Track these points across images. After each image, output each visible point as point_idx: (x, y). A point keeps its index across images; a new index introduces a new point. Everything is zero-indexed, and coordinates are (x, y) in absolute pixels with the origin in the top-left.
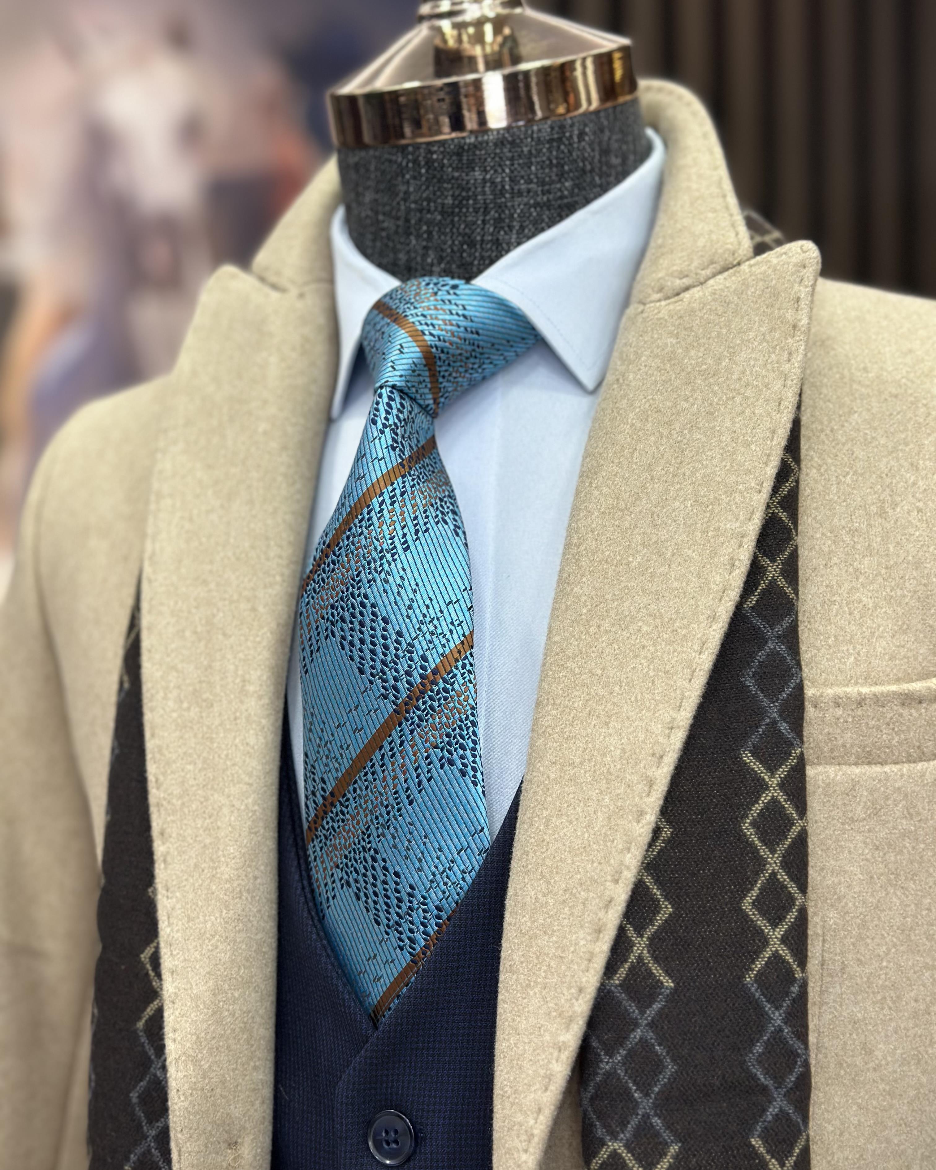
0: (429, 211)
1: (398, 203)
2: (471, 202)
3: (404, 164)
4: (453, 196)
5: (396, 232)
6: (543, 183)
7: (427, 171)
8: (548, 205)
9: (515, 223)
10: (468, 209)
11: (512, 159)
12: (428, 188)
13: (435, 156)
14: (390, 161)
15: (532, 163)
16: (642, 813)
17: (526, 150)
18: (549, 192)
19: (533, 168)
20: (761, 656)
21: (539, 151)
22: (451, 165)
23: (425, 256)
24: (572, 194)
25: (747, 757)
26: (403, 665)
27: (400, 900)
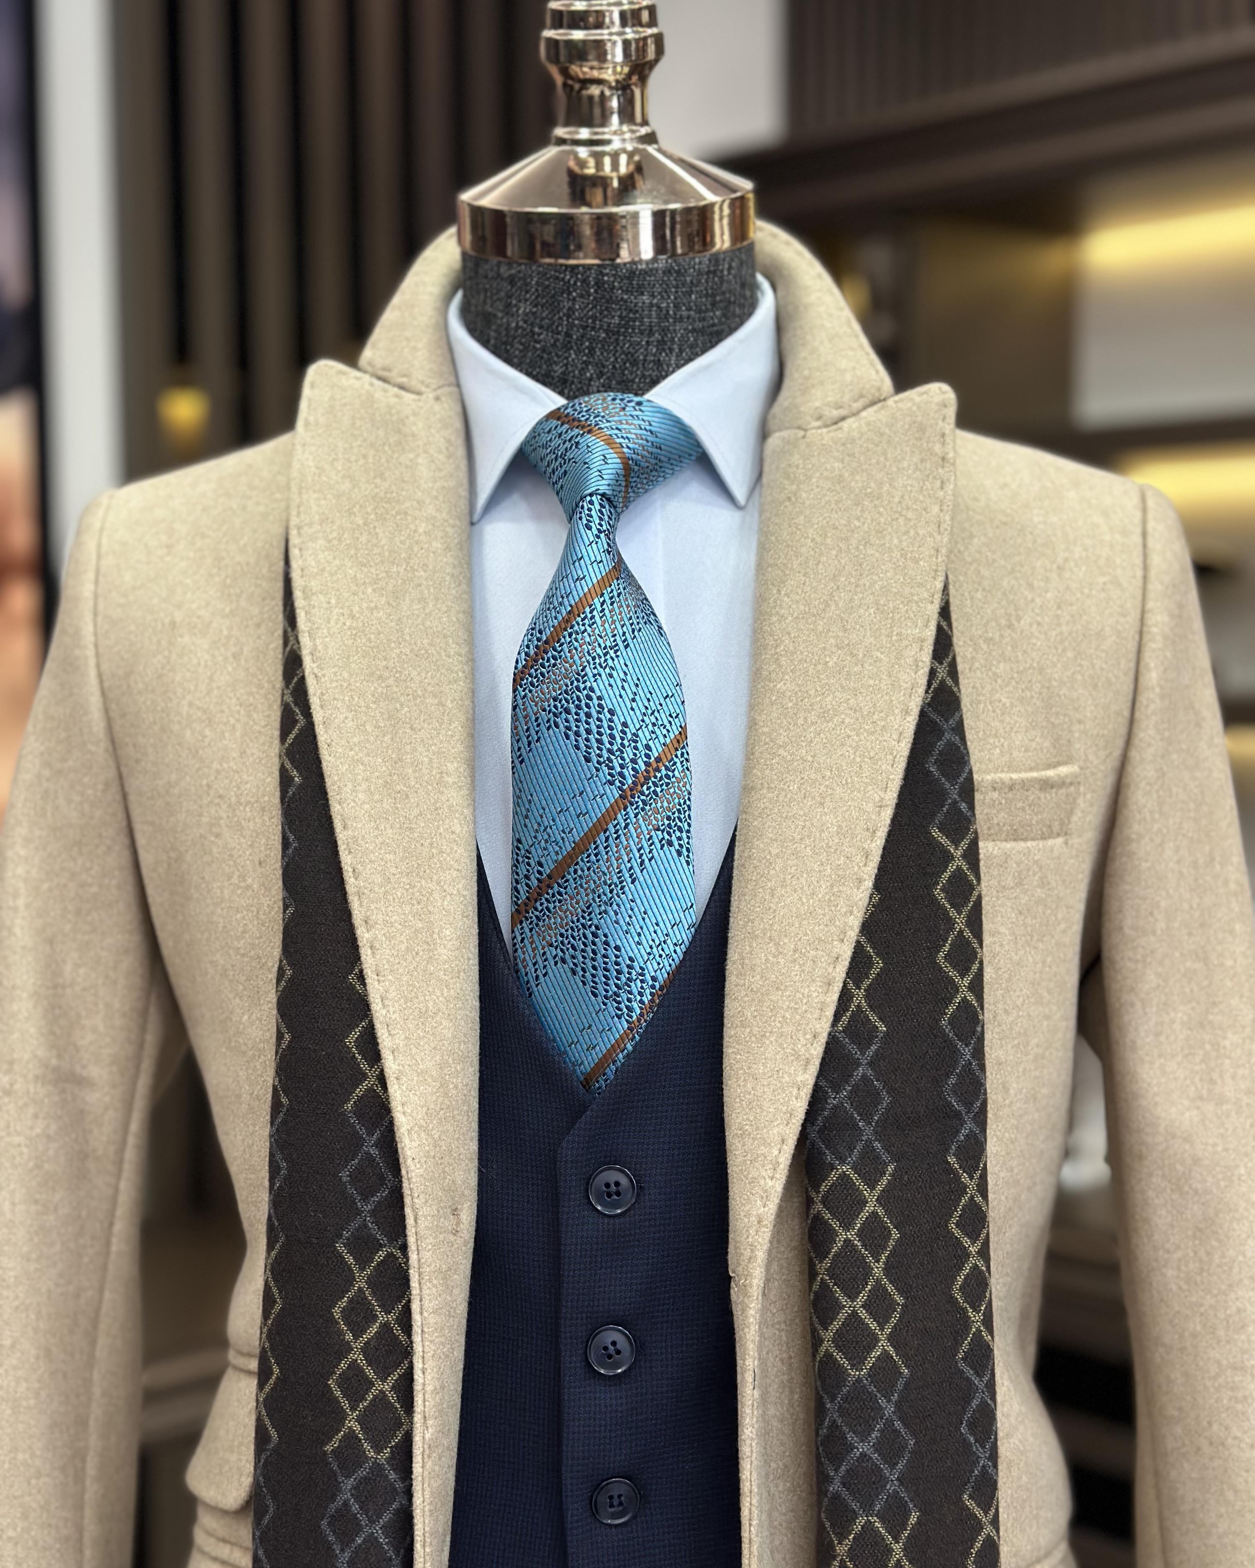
0: (593, 329)
1: (560, 318)
2: (637, 323)
3: (572, 282)
4: (620, 316)
5: (554, 345)
6: (700, 311)
7: (596, 292)
8: (702, 331)
9: (675, 346)
10: (633, 329)
11: (677, 287)
12: (595, 307)
13: (606, 278)
14: (557, 278)
15: (692, 292)
16: (860, 881)
17: (688, 279)
18: (704, 319)
19: (693, 297)
20: (940, 744)
21: (699, 281)
22: (621, 288)
23: (583, 371)
24: (721, 323)
25: (936, 833)
26: (629, 753)
27: (619, 972)
